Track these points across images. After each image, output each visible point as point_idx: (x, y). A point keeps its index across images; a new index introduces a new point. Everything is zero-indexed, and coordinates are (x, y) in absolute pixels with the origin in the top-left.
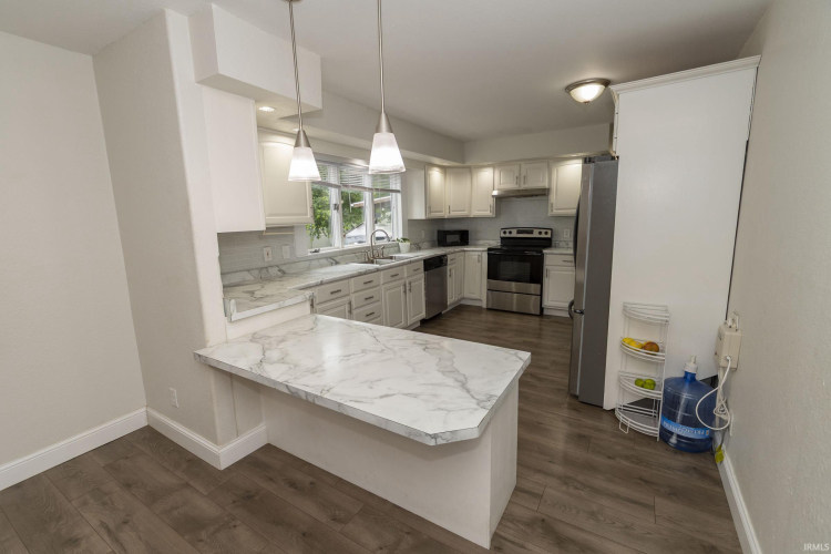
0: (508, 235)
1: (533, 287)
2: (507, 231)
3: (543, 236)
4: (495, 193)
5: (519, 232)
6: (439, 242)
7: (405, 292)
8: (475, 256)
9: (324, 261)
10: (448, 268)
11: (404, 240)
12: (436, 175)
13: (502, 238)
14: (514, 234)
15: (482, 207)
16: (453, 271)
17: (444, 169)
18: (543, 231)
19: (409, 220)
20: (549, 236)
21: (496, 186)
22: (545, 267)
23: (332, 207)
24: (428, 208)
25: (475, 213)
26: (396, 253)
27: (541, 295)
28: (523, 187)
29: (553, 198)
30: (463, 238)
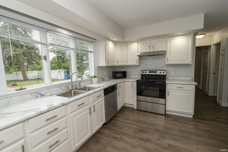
0: (144, 73)
1: (161, 101)
2: (144, 72)
3: (162, 74)
4: (138, 54)
5: (150, 72)
6: (113, 76)
7: (90, 113)
8: (130, 84)
9: (29, 96)
10: (118, 91)
11: (95, 77)
12: (111, 45)
13: (142, 75)
14: (148, 73)
15: (133, 60)
16: (120, 92)
17: (115, 43)
18: (162, 72)
19: (98, 67)
20: (165, 74)
21: (139, 51)
22: (167, 90)
23: (43, 58)
24: (107, 61)
25: (129, 63)
26: (90, 84)
27: (165, 105)
28: (152, 50)
29: (168, 55)
30: (124, 75)
